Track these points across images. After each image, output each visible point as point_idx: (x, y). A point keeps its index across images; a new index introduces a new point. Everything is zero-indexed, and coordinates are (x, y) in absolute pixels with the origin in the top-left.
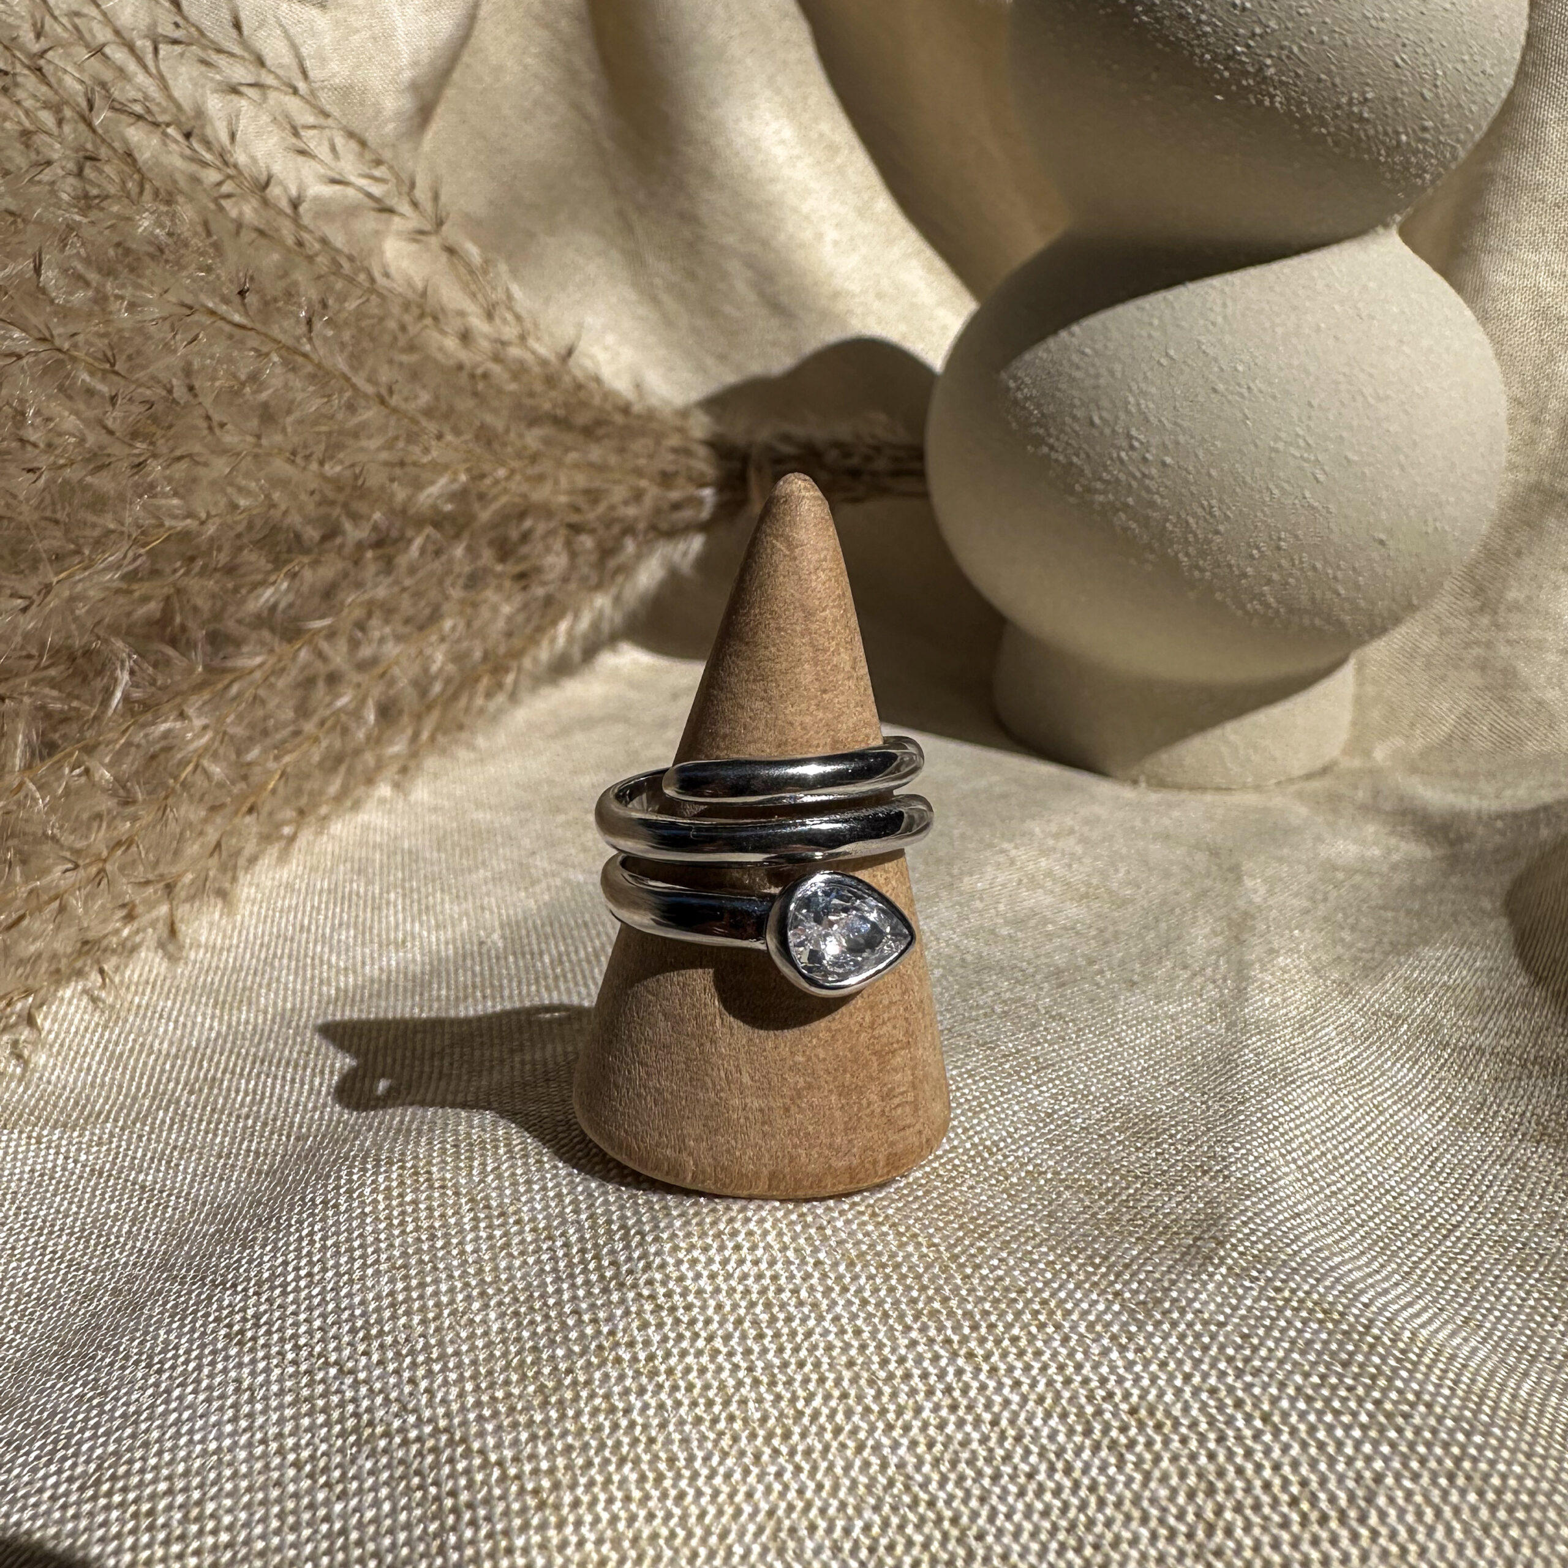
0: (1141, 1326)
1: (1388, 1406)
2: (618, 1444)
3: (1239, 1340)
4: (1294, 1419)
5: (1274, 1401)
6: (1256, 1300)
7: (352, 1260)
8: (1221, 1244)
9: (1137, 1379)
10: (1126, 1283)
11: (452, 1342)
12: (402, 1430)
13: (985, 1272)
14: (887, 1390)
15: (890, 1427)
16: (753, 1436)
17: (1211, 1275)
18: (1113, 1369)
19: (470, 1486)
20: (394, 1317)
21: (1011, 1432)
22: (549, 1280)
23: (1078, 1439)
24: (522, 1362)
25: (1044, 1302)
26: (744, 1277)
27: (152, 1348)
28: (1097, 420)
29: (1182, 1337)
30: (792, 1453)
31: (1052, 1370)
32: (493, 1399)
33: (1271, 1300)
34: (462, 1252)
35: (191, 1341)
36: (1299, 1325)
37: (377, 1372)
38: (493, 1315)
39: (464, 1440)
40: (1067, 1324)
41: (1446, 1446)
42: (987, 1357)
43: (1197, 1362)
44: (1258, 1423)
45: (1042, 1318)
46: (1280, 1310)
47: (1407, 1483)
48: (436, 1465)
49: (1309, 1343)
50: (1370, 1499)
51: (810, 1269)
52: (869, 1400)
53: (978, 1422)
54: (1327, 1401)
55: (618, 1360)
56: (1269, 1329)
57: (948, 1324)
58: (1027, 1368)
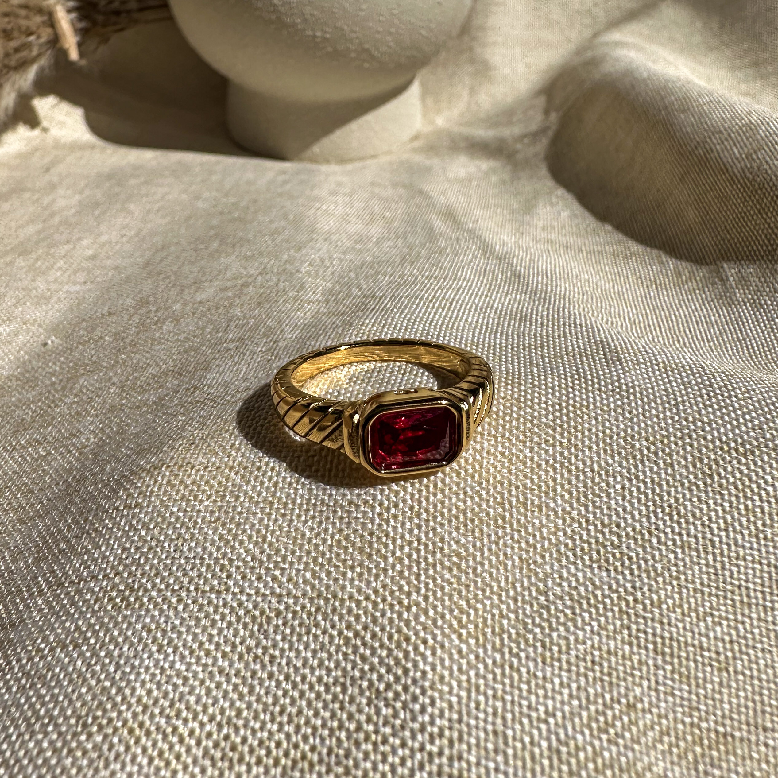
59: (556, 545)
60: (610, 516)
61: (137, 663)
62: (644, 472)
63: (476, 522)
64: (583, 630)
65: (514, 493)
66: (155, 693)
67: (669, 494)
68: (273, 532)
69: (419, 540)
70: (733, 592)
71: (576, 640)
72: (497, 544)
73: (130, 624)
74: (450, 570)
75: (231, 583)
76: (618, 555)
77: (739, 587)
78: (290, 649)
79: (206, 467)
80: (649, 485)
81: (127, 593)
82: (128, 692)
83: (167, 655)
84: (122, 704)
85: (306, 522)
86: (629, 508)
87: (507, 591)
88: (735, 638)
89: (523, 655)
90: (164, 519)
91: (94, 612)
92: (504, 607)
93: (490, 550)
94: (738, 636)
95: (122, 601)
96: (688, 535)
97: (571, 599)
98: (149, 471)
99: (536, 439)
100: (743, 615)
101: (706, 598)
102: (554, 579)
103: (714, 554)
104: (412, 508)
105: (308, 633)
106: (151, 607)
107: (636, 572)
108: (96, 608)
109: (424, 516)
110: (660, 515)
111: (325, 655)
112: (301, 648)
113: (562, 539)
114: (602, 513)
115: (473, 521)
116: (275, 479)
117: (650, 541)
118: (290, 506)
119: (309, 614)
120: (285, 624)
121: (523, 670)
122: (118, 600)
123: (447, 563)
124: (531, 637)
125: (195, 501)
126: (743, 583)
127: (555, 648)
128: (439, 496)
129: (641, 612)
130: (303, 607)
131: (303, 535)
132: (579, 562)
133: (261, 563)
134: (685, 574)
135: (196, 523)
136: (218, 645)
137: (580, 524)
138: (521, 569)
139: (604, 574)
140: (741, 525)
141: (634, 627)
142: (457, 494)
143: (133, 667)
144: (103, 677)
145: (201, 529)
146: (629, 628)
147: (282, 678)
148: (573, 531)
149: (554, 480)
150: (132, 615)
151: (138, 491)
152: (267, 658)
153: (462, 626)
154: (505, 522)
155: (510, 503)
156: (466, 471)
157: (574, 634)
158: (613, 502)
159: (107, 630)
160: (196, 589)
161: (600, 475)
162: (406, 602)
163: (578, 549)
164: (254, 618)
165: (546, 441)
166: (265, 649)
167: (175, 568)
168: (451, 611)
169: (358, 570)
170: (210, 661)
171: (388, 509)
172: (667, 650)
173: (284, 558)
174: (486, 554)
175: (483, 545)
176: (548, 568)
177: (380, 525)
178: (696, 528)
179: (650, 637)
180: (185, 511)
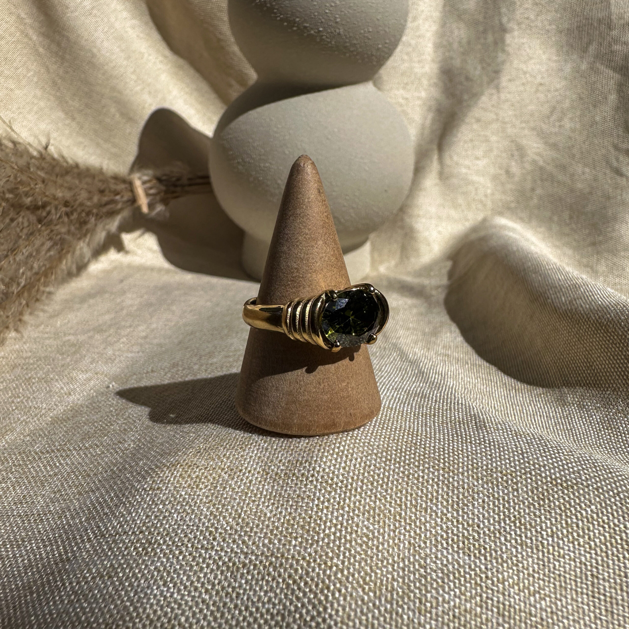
59: (435, 536)
60: (473, 520)
61: (149, 592)
62: (498, 493)
63: (381, 516)
64: (449, 594)
65: (409, 498)
66: (159, 612)
67: (514, 508)
68: (246, 511)
69: (342, 524)
70: (555, 579)
71: (444, 600)
72: (394, 532)
73: (146, 566)
74: (361, 546)
75: (215, 543)
76: (477, 546)
77: (560, 575)
78: (250, 590)
79: (207, 468)
80: (501, 501)
81: (147, 545)
82: (141, 610)
83: (169, 588)
84: (136, 618)
85: (268, 506)
86: (486, 515)
87: (398, 564)
88: (554, 610)
89: (406, 607)
90: (175, 499)
91: (123, 555)
92: (395, 574)
93: (389, 535)
94: (557, 609)
95: (143, 550)
96: (526, 537)
97: (443, 573)
98: (168, 468)
99: (427, 466)
100: (561, 595)
101: (536, 581)
102: (431, 558)
103: (543, 552)
104: (339, 503)
105: (263, 579)
106: (162, 555)
107: (489, 558)
108: (125, 553)
109: (347, 509)
110: (508, 522)
111: (272, 595)
112: (258, 589)
113: (439, 532)
114: (468, 516)
115: (379, 515)
116: (250, 478)
117: (499, 539)
118: (259, 496)
119: (265, 567)
120: (248, 573)
121: (405, 617)
122: (140, 549)
123: (359, 541)
124: (412, 595)
125: (197, 488)
126: (562, 573)
127: (428, 605)
128: (358, 497)
129: (490, 585)
130: (261, 562)
131: (266, 514)
132: (450, 548)
133: (236, 531)
134: (522, 563)
135: (196, 503)
136: (203, 584)
137: (452, 522)
138: (409, 550)
139: (467, 558)
140: (562, 534)
141: (484, 595)
142: (370, 497)
143: (146, 594)
144: (125, 599)
145: (199, 507)
146: (481, 596)
147: (243, 608)
148: (447, 527)
149: (437, 492)
150: (148, 560)
151: (160, 479)
152: (234, 595)
153: (366, 583)
154: (401, 517)
155: (406, 505)
156: (378, 482)
157: (442, 596)
158: (476, 510)
159: (131, 568)
160: (192, 546)
161: (468, 492)
162: (329, 563)
163: (450, 540)
164: (228, 567)
165: (433, 467)
166: (234, 588)
167: (179, 531)
168: (359, 573)
169: (300, 540)
170: (197, 594)
171: (323, 502)
172: (507, 614)
173: (252, 529)
174: (386, 537)
175: (385, 532)
176: (428, 551)
177: (317, 512)
178: (531, 533)
179: (495, 603)
180: (190, 495)
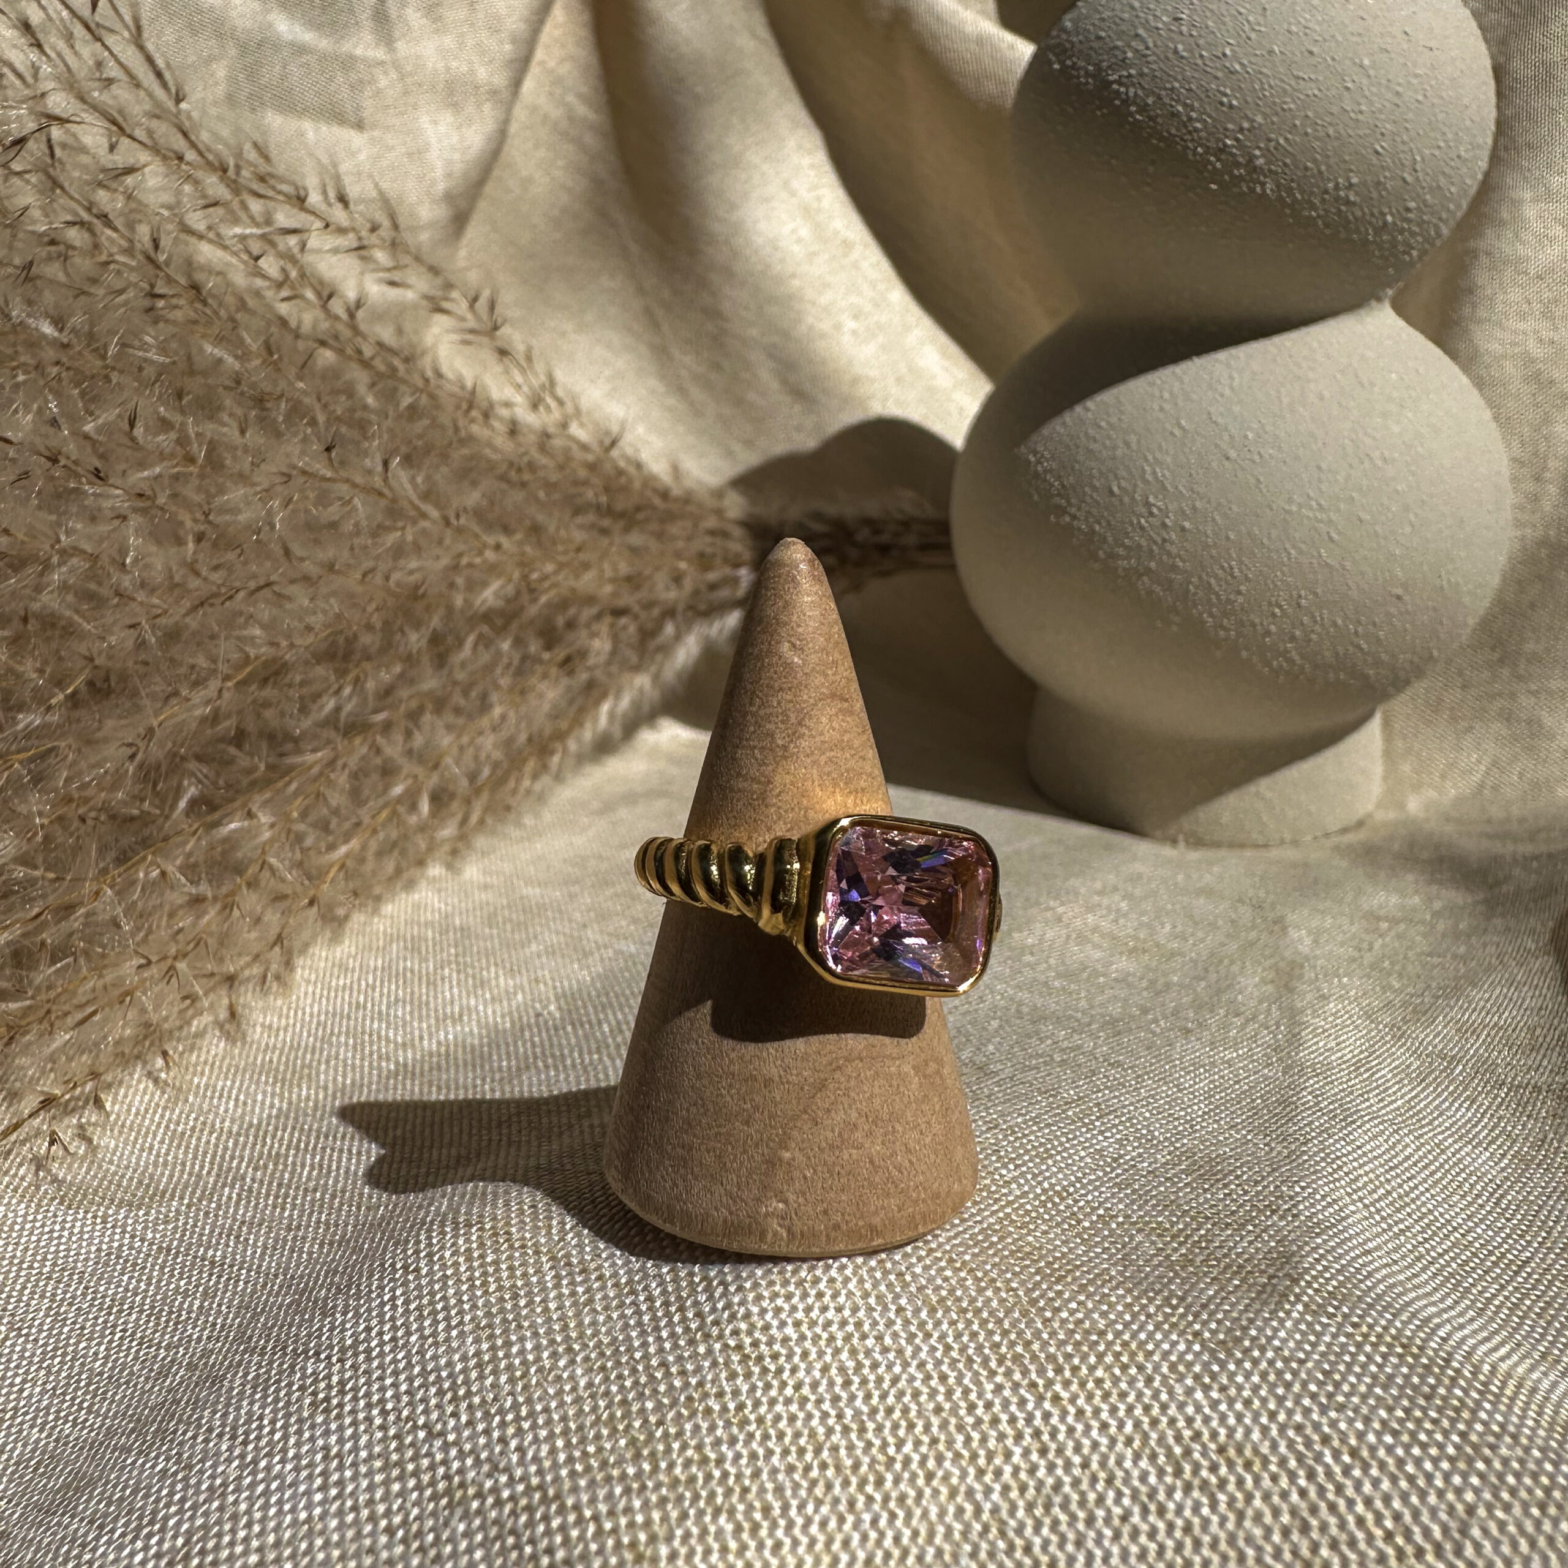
0: (1223, 1365)
1: (1474, 1438)
2: (712, 1495)
3: (1320, 1376)
4: (1381, 1453)
5: (1361, 1436)
6: (1334, 1336)
7: (436, 1323)
8: (1296, 1281)
9: (1223, 1418)
10: (1205, 1323)
11: (540, 1399)
12: (495, 1490)
13: (1064, 1315)
14: (976, 1436)
15: (981, 1473)
16: (846, 1483)
17: (1288, 1313)
18: (1198, 1408)
19: (566, 1541)
20: (481, 1377)
21: (1102, 1475)
22: (634, 1334)
23: (1169, 1480)
24: (612, 1417)
25: (1125, 1344)
26: (828, 1324)
27: (236, 1419)
28: (1115, 489)
29: (1264, 1375)
30: (886, 1499)
31: (1138, 1411)
32: (585, 1454)
33: (1349, 1336)
34: (546, 1310)
35: (275, 1411)
36: (1379, 1359)
37: (466, 1433)
38: (579, 1372)
39: (558, 1496)
40: (1149, 1366)
41: (1535, 1476)
42: (1073, 1400)
43: (1281, 1400)
44: (1346, 1458)
45: (1125, 1359)
46: (1359, 1346)
47: (1499, 1514)
48: (531, 1524)
49: (1391, 1377)
50: (1464, 1531)
51: (892, 1315)
52: (959, 1445)
53: (1068, 1465)
54: (1413, 1435)
55: (708, 1411)
56: (1349, 1366)
57: (1032, 1368)
58: (1114, 1410)
